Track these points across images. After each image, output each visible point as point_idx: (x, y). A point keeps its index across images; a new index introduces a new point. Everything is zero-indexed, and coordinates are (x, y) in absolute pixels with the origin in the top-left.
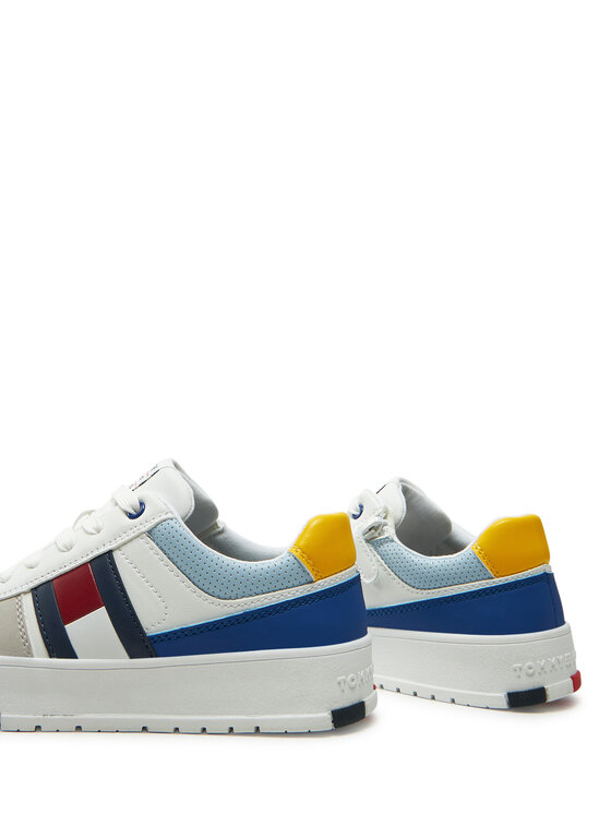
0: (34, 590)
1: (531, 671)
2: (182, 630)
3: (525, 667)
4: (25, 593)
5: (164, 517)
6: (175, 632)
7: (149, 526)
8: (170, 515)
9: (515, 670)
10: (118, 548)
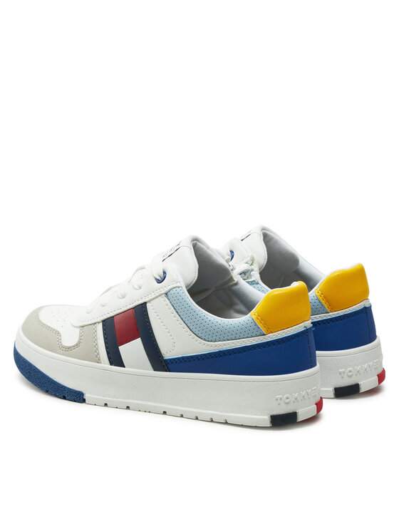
0: (104, 321)
1: (351, 374)
2: (183, 358)
3: (347, 371)
4: (99, 323)
5: (174, 285)
6: (178, 359)
7: (166, 290)
8: (178, 285)
9: (340, 373)
10: (149, 301)
